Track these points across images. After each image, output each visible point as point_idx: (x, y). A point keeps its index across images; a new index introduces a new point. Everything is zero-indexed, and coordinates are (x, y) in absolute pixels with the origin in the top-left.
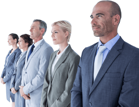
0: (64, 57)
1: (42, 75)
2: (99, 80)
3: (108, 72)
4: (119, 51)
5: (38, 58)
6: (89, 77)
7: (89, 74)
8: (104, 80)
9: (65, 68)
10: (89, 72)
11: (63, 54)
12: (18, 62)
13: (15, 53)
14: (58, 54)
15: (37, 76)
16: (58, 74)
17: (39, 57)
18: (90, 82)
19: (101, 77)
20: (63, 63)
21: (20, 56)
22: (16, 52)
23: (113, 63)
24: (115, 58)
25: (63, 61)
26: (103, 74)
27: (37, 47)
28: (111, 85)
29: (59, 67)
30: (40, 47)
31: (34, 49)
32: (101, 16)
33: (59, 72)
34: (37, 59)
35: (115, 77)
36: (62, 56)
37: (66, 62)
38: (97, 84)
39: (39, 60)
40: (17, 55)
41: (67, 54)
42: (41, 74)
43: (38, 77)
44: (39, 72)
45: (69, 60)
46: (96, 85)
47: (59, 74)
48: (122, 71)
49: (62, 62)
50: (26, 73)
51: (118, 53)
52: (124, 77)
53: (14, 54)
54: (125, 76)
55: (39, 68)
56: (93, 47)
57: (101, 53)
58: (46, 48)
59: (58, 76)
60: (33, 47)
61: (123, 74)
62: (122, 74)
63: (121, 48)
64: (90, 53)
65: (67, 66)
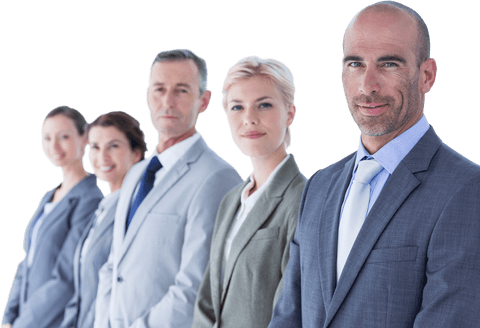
0: (267, 203)
1: (194, 286)
2: (354, 275)
3: (379, 245)
4: (419, 175)
5: (176, 214)
6: (323, 270)
7: (322, 260)
8: (369, 274)
9: (270, 248)
10: (321, 254)
11: (264, 193)
12: (88, 242)
13: (71, 201)
14: (250, 195)
15: (170, 293)
16: (245, 272)
17: (181, 212)
18: (325, 289)
19: (360, 263)
20: (263, 226)
21: (97, 212)
22: (76, 195)
23: (397, 215)
24: (402, 201)
25: (262, 221)
26: (363, 255)
27: (175, 168)
28: (389, 288)
29: (249, 246)
30: (186, 168)
31: (160, 175)
32: (397, 65)
33: (247, 266)
34: (175, 218)
35: (399, 259)
36: (260, 200)
37: (273, 224)
38: (347, 290)
39: (181, 220)
40: (80, 208)
41: (280, 193)
42: (189, 283)
43: (175, 296)
44: (181, 276)
45: (284, 214)
46: (344, 295)
47: (249, 272)
48: (420, 241)
49: (258, 225)
50: (119, 279)
51: (414, 183)
52: (426, 260)
53: (66, 206)
54: (430, 256)
55: (179, 260)
56: (342, 165)
57: (365, 185)
58: (212, 173)
59: (245, 281)
60: (156, 165)
61: (424, 250)
62: (421, 251)
63: (425, 166)
64: (330, 189)
65: (277, 236)
